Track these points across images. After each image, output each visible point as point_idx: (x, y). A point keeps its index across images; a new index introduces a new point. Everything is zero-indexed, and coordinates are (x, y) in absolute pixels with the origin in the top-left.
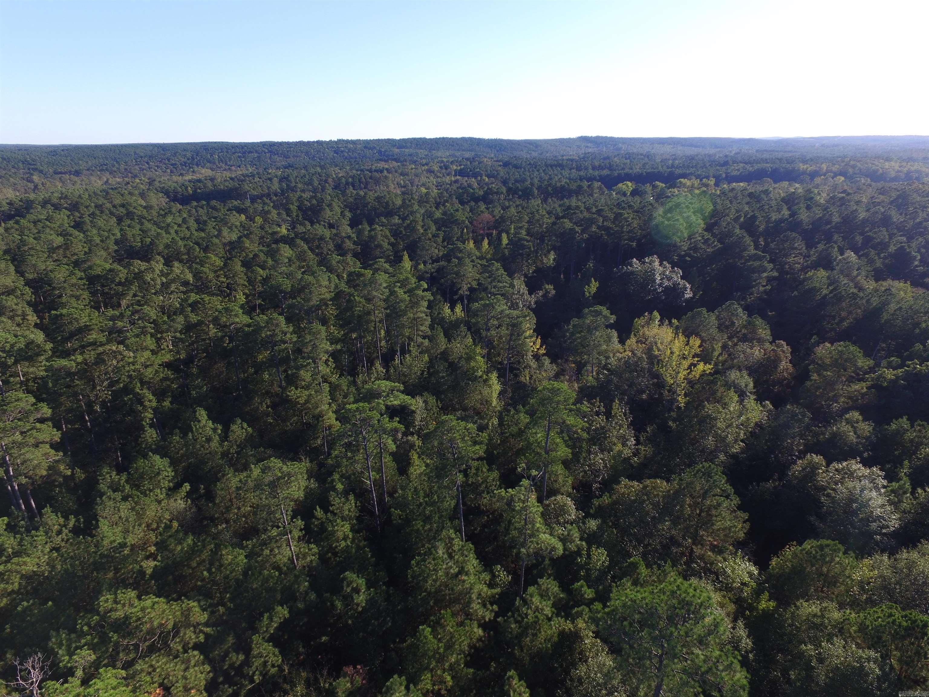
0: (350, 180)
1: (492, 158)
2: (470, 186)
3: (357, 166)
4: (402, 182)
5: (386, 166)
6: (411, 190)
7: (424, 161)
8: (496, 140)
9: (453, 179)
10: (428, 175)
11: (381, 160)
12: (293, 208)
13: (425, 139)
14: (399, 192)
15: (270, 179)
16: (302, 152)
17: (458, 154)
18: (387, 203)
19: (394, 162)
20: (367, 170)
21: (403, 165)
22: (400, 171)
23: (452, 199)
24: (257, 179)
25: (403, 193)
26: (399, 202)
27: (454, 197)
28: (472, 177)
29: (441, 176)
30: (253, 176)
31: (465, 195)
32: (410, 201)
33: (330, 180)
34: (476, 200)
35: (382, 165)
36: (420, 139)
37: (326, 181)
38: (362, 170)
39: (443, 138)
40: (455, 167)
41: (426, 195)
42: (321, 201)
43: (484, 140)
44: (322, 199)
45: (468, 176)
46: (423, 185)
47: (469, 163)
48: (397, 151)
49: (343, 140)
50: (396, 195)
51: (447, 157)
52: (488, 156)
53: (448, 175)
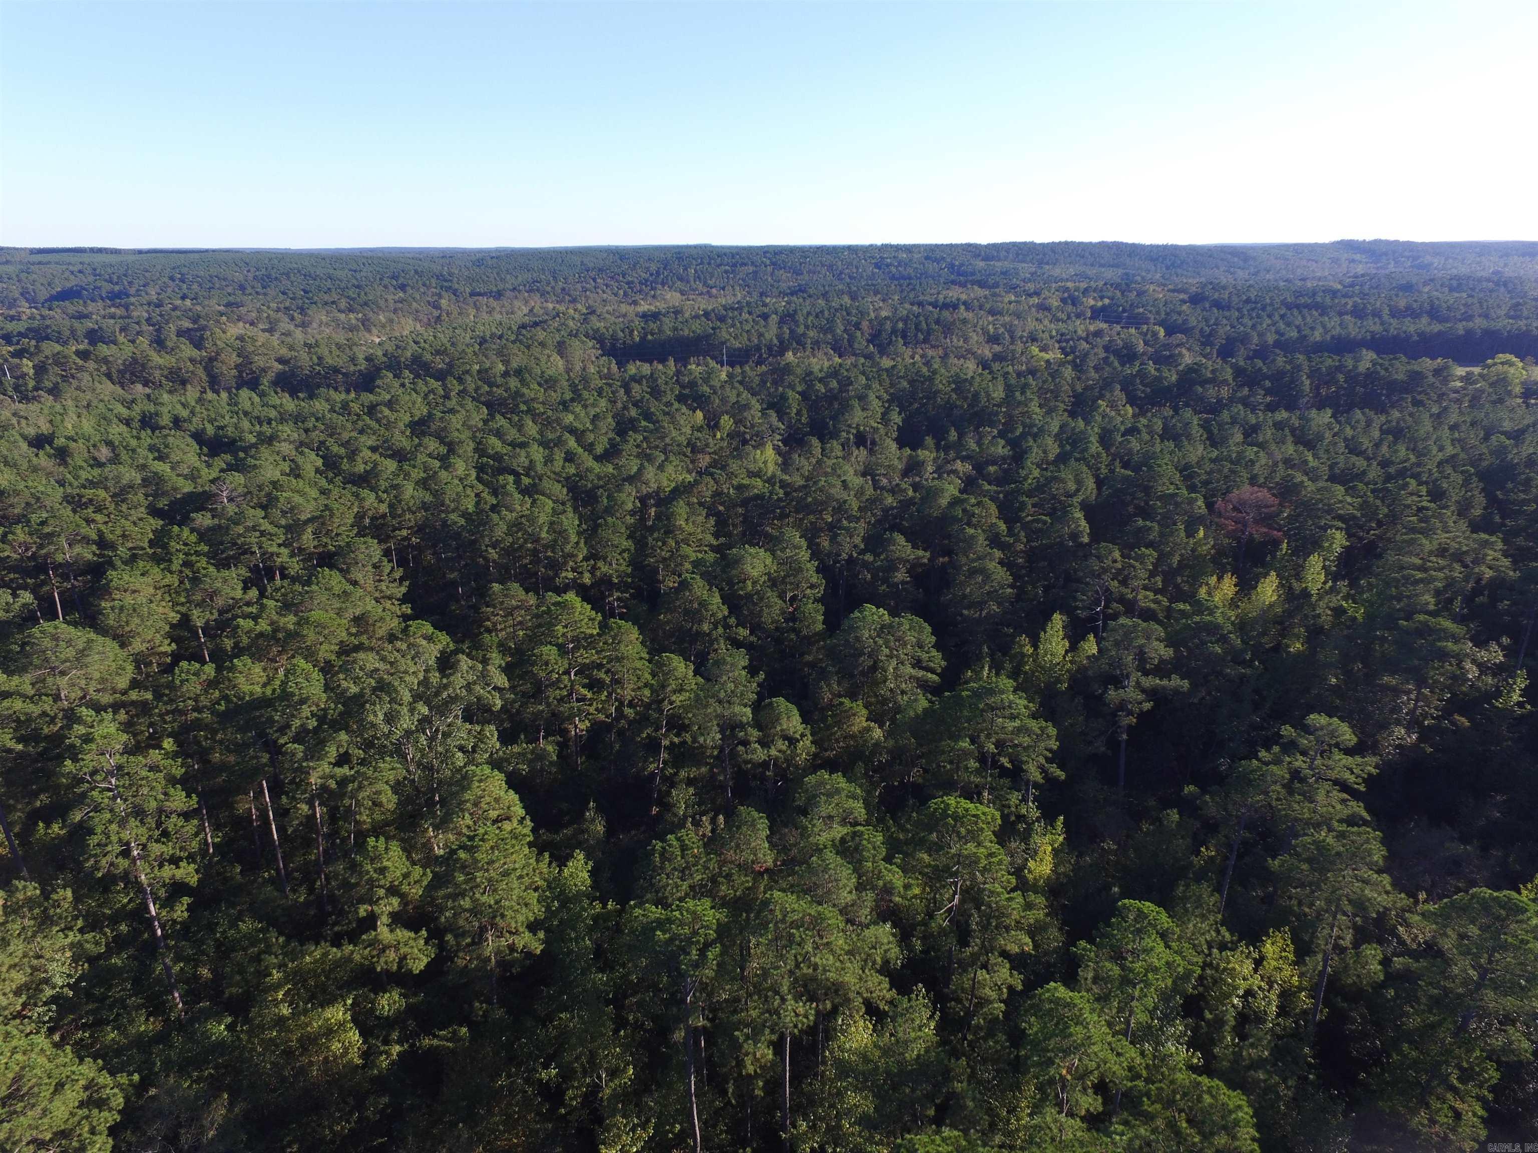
0: (900, 325)
1: (1164, 285)
2: (1127, 345)
3: (912, 296)
4: (992, 330)
5: (964, 297)
6: (1013, 351)
7: (1031, 287)
8: (1165, 247)
9: (1090, 327)
10: (1040, 316)
11: (953, 282)
12: (793, 397)
13: (1032, 243)
15: (765, 317)
16: (823, 266)
17: (1091, 272)
18: (976, 396)
19: (976, 288)
20: (930, 304)
21: (993, 295)
22: (988, 306)
24: (745, 316)
27: (1118, 387)
28: (1130, 324)
29: (1065, 318)
30: (740, 308)
33: (865, 325)
35: (955, 293)
36: (1025, 243)
37: (857, 326)
38: (920, 304)
39: (1066, 243)
40: (1092, 302)
45: (1121, 323)
47: (1118, 293)
48: (981, 264)
49: (891, 246)
51: (1074, 279)
52: (1155, 279)
53: (1079, 317)
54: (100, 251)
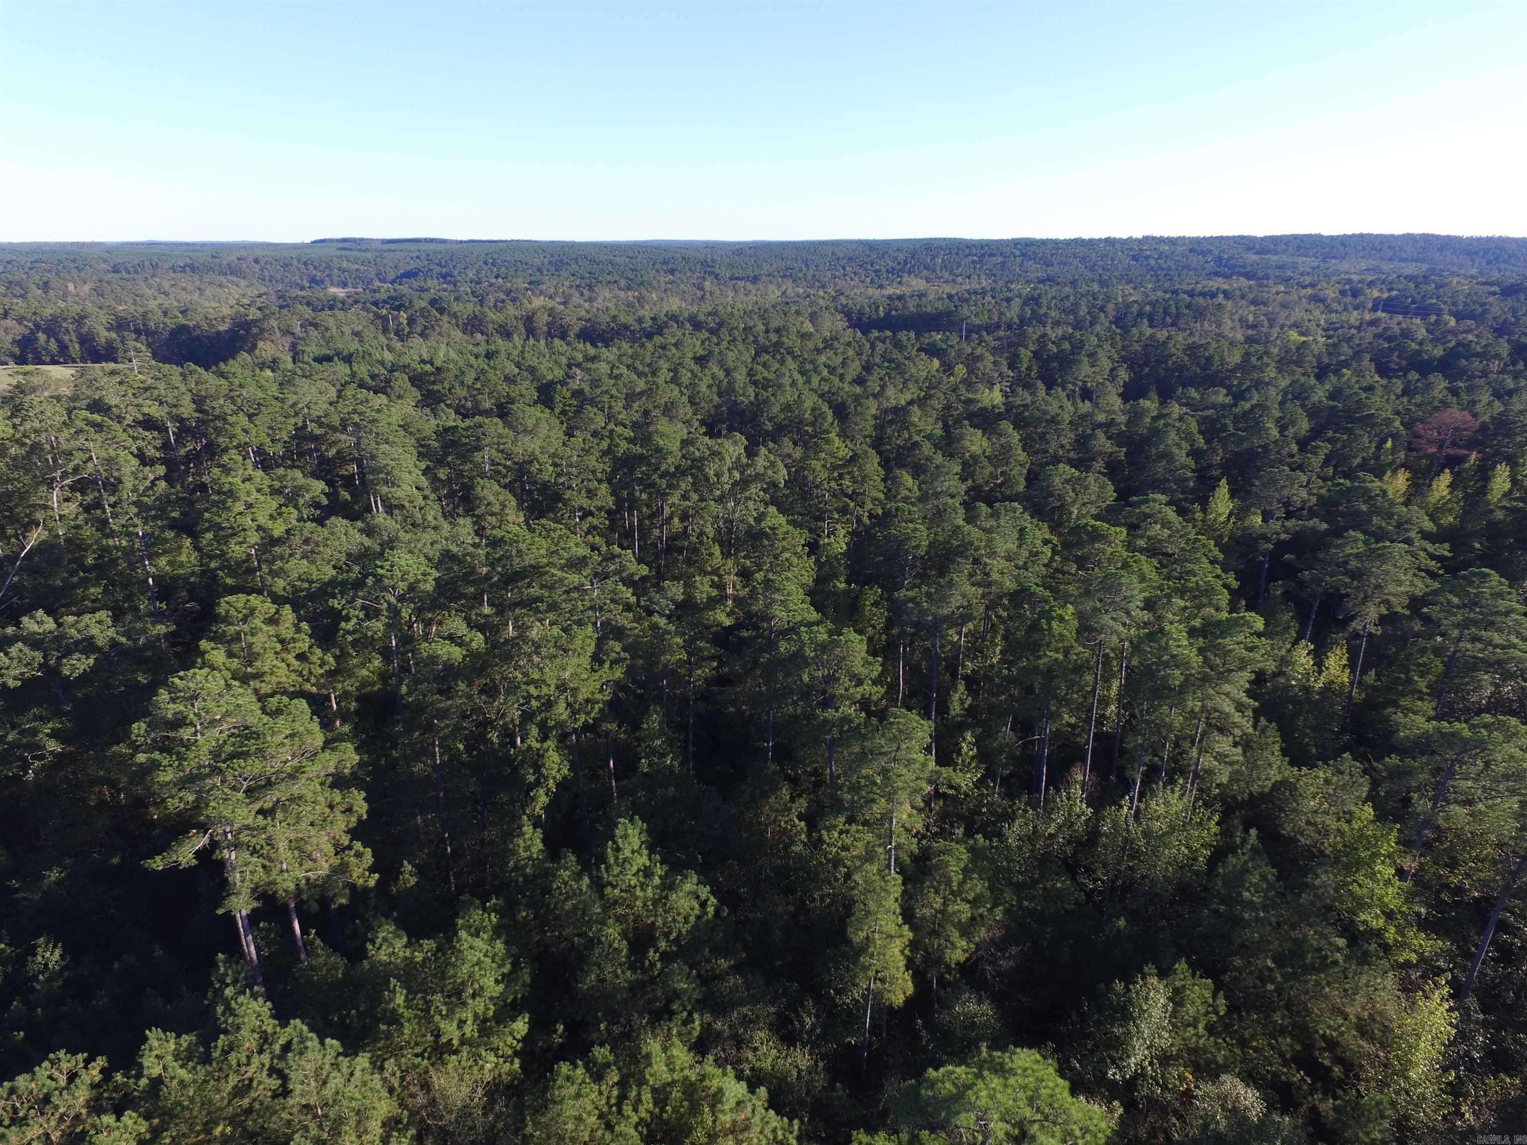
0: (1148, 308)
1: (1473, 277)
2: (1406, 334)
3: (1167, 285)
4: (1251, 318)
5: (1226, 287)
6: (1267, 335)
7: (1308, 280)
8: (1489, 240)
9: (1368, 317)
10: (1311, 307)
11: (1216, 274)
12: (1025, 354)
14: (1240, 337)
15: (1008, 300)
16: (1075, 257)
17: (1386, 267)
18: (1209, 359)
19: (1242, 279)
20: (1185, 292)
21: (1260, 286)
22: (1251, 296)
23: (1360, 360)
24: (988, 298)
25: (1249, 340)
26: (1235, 358)
27: (1367, 357)
28: (1416, 314)
29: (1340, 309)
30: (984, 293)
31: (1396, 354)
32: (1260, 358)
33: (1110, 307)
34: (1425, 367)
35: (1216, 283)
37: (1102, 309)
38: (1175, 292)
39: (1361, 236)
40: (1376, 294)
41: (1298, 349)
42: (1078, 346)
43: (1458, 240)
44: (1081, 341)
45: (1405, 313)
46: (1296, 325)
47: (1412, 285)
48: (1253, 257)
49: (1153, 238)
50: (1232, 344)
51: (1361, 272)
52: (1462, 272)
53: (1356, 308)
54: (432, 241)
